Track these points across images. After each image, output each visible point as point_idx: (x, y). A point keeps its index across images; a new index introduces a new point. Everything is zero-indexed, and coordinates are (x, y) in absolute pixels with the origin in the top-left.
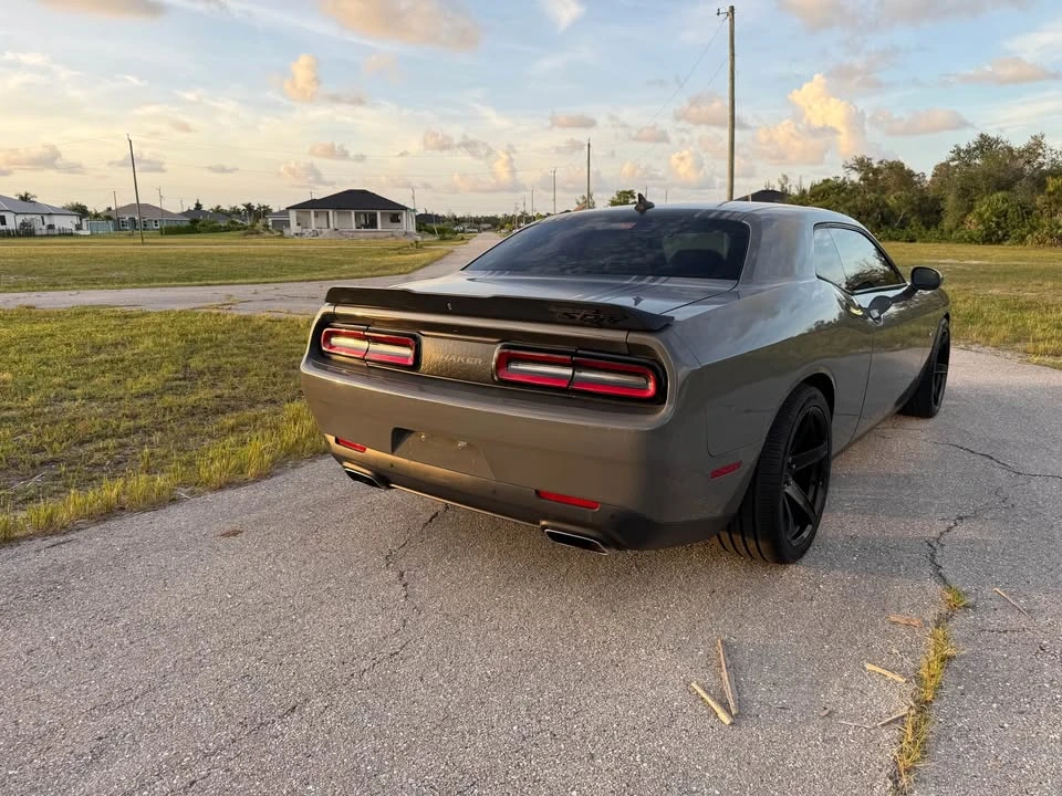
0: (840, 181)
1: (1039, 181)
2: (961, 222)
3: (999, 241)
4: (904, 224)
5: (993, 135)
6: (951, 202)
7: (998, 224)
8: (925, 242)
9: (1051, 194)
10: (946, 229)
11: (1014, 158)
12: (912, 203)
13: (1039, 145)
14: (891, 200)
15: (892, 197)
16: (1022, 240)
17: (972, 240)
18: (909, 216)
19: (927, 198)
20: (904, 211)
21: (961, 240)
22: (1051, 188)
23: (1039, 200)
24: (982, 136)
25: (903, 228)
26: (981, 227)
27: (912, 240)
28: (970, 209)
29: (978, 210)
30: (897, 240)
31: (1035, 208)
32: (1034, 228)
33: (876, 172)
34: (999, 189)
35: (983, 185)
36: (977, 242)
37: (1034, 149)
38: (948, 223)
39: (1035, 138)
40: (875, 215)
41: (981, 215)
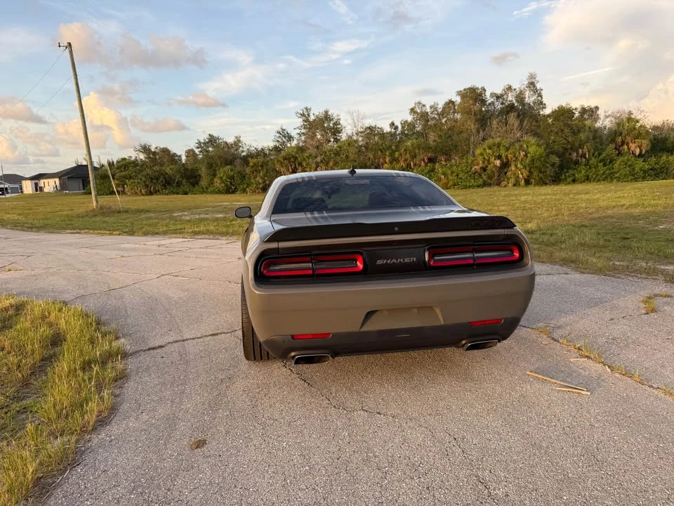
0: (133, 159)
1: (245, 160)
2: (211, 183)
3: (234, 192)
4: (179, 184)
5: (215, 135)
6: (203, 171)
7: (231, 183)
8: (194, 194)
9: (252, 167)
10: (204, 187)
11: (229, 148)
12: (180, 172)
13: (239, 141)
14: (168, 170)
15: (168, 169)
16: (244, 191)
17: (220, 192)
18: (180, 179)
19: (188, 169)
20: (178, 177)
21: (213, 192)
22: (251, 164)
23: (248, 170)
24: (210, 135)
25: (178, 186)
26: (223, 185)
27: (186, 194)
28: (215, 175)
29: (218, 176)
30: (178, 194)
31: (247, 174)
32: (248, 185)
33: (154, 153)
34: (227, 165)
35: (219, 162)
36: (223, 193)
37: (238, 142)
38: (204, 183)
39: (236, 137)
40: (161, 179)
41: (221, 178)
